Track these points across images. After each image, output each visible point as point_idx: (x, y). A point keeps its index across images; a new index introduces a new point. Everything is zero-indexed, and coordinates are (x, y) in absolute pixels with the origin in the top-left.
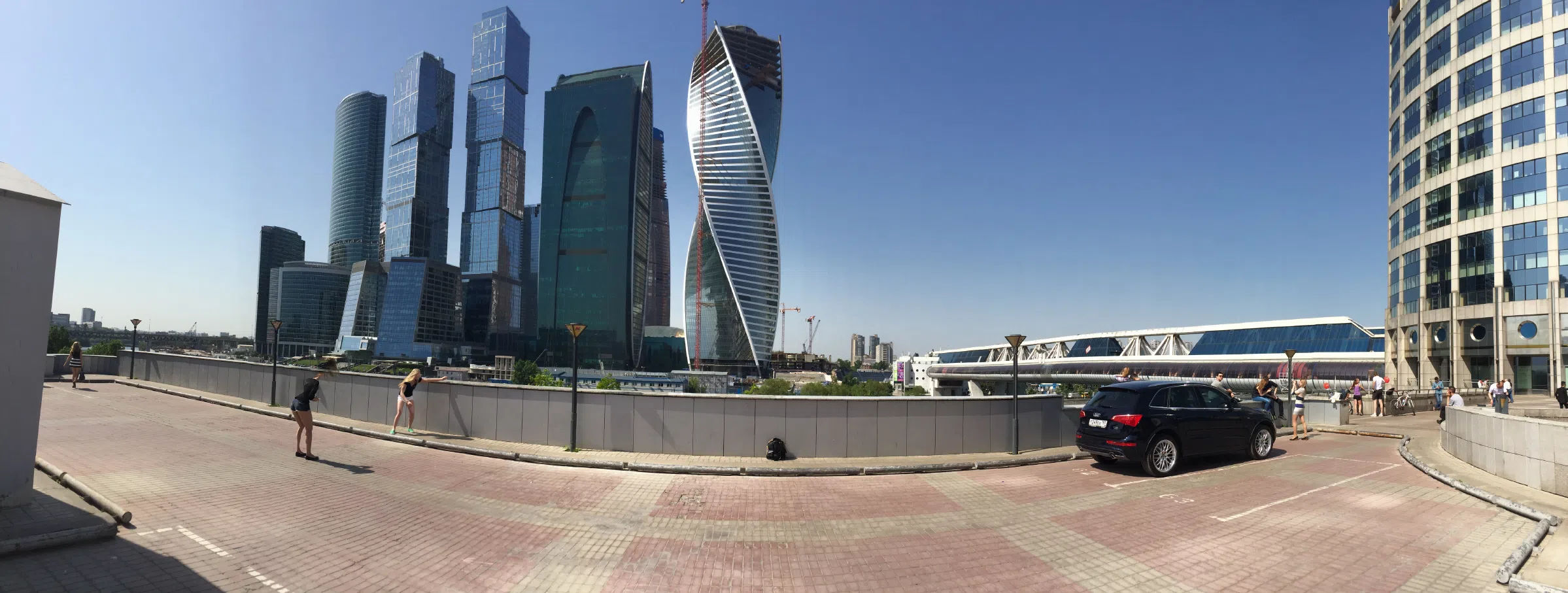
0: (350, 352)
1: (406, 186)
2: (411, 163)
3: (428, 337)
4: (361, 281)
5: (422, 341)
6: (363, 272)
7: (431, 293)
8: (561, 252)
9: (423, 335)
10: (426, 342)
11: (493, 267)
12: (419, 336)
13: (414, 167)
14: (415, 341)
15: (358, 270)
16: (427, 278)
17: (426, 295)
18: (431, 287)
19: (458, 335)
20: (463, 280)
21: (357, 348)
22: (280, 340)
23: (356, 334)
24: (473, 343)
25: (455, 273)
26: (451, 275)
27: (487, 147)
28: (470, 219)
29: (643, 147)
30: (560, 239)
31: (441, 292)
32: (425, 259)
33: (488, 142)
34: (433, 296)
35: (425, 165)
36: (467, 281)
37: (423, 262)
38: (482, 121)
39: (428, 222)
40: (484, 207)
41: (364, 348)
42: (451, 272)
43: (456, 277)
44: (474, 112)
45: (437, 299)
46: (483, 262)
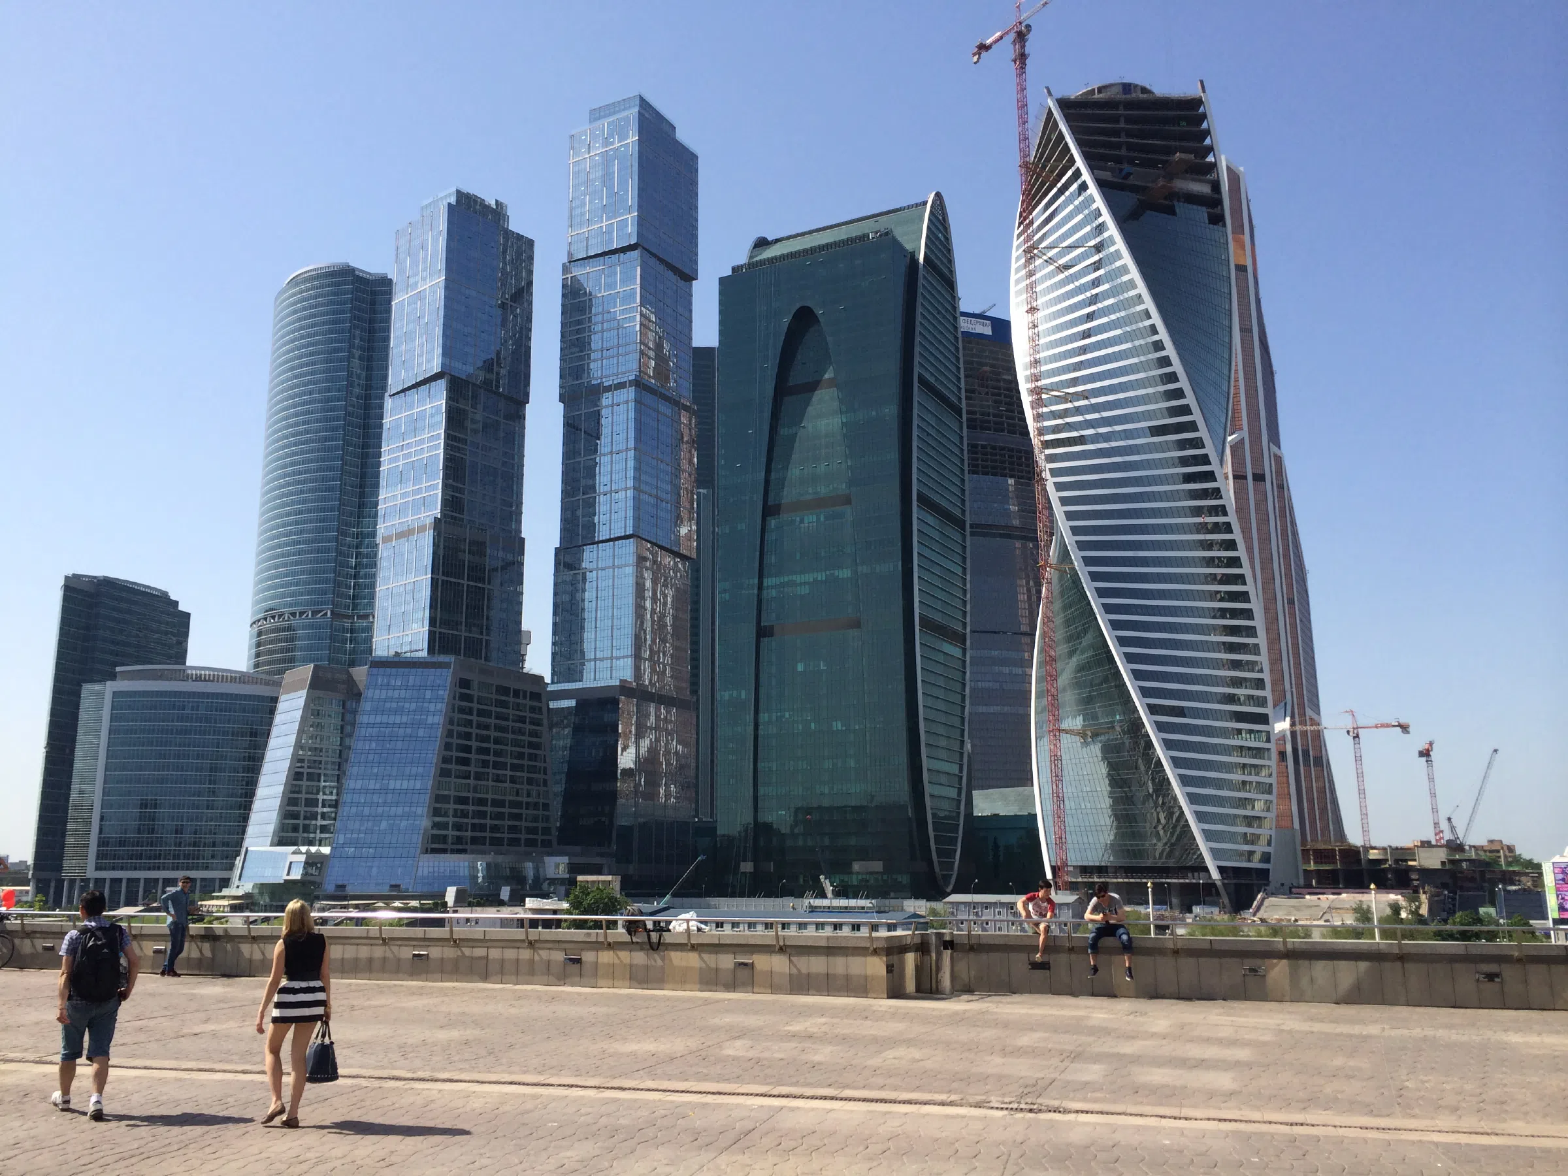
0: (263, 887)
1: (419, 491)
2: (431, 439)
3: (459, 840)
4: (298, 714)
5: (444, 851)
6: (304, 693)
7: (468, 736)
8: (763, 632)
9: (445, 837)
10: (453, 851)
11: (624, 671)
12: (435, 839)
13: (437, 447)
14: (427, 851)
15: (294, 688)
16: (458, 703)
17: (455, 741)
18: (469, 723)
19: (546, 831)
20: (553, 705)
21: (281, 876)
22: (98, 868)
23: (281, 842)
24: (578, 849)
25: (529, 688)
26: (516, 693)
27: (606, 399)
28: (580, 560)
29: (932, 380)
30: (760, 601)
31: (493, 734)
32: (450, 658)
33: (609, 389)
34: (474, 744)
35: (465, 441)
36: (571, 703)
37: (445, 665)
38: (596, 342)
39: (478, 573)
40: (602, 533)
41: (296, 875)
42: (518, 686)
43: (536, 696)
44: (579, 322)
45: (486, 751)
46: (601, 660)
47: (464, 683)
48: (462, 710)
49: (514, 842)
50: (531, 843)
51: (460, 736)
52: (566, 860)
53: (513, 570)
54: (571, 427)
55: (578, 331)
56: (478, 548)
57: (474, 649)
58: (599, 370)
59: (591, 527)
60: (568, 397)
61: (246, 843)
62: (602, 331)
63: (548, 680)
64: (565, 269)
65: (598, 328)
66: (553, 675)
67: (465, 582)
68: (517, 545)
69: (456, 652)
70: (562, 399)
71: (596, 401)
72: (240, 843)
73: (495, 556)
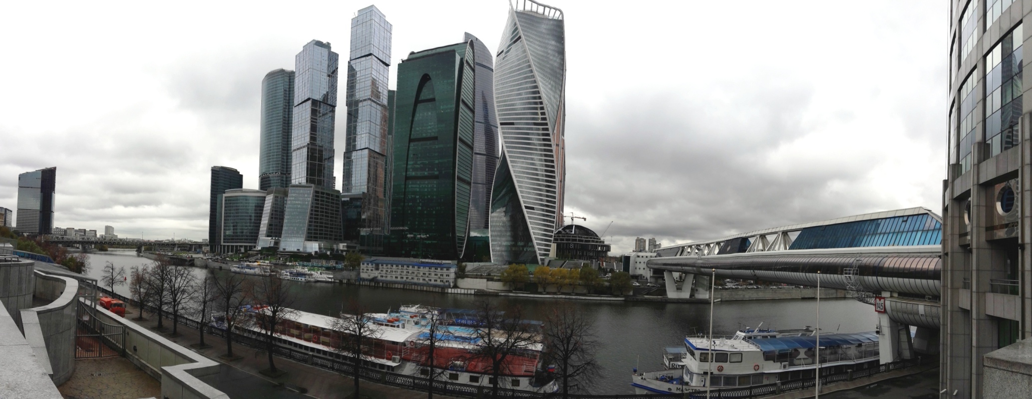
3: (315, 237)
4: (271, 201)
5: (311, 241)
6: (273, 195)
7: (318, 208)
8: (408, 178)
9: (311, 236)
10: (314, 241)
11: (364, 189)
12: (309, 237)
13: (308, 121)
14: (306, 241)
15: (269, 193)
16: (315, 198)
17: (314, 209)
18: (318, 204)
19: (340, 236)
20: (343, 199)
21: (268, 246)
22: (224, 242)
23: (268, 236)
24: (349, 241)
25: (336, 194)
26: (332, 195)
27: (360, 105)
28: (351, 156)
29: (466, 101)
30: (407, 169)
31: (325, 207)
32: (313, 185)
33: (361, 101)
34: (319, 210)
35: (316, 119)
36: (348, 199)
37: (311, 187)
38: (357, 86)
39: (321, 159)
40: (358, 147)
41: (272, 245)
42: (332, 193)
43: (338, 197)
44: (353, 80)
45: (323, 212)
46: (357, 186)
47: (317, 192)
48: (316, 200)
49: (330, 239)
50: (336, 239)
51: (316, 207)
52: (346, 244)
53: (331, 159)
54: (350, 114)
55: (352, 83)
56: (321, 151)
57: (320, 183)
58: (359, 95)
59: (355, 146)
60: (349, 104)
61: (259, 236)
62: (360, 82)
63: (341, 192)
64: (349, 62)
65: (358, 82)
66: (343, 190)
67: (317, 162)
68: (332, 151)
69: (315, 184)
70: (347, 105)
71: (357, 106)
72: (257, 236)
73: (326, 155)
